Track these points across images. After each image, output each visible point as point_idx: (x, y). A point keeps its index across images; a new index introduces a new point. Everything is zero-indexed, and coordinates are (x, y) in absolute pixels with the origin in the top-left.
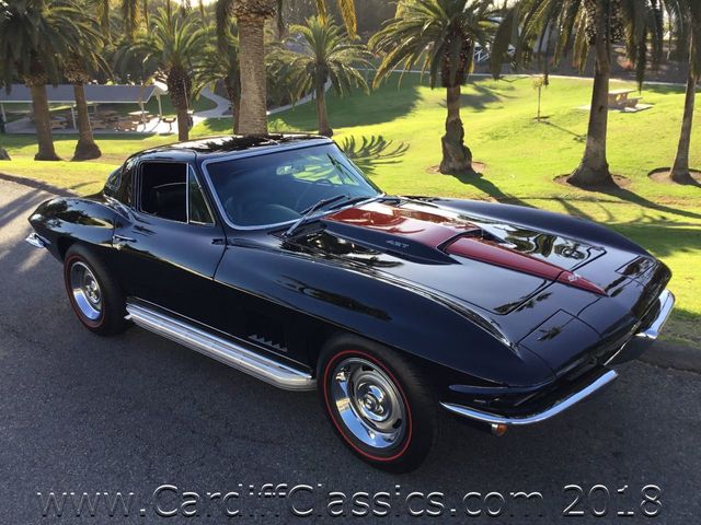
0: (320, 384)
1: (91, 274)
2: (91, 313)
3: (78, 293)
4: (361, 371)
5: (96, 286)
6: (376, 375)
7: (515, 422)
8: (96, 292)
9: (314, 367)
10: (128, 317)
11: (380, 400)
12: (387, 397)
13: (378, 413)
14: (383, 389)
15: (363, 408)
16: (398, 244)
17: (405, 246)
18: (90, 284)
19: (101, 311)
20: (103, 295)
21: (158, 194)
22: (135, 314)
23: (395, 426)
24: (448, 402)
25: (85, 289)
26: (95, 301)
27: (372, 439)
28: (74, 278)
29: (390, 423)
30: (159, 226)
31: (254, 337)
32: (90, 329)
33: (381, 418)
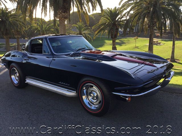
0: (78, 94)
1: (17, 71)
2: (16, 82)
3: (13, 77)
4: (90, 88)
5: (18, 75)
6: (95, 88)
7: (132, 95)
8: (18, 76)
9: (77, 89)
10: (26, 82)
11: (95, 96)
12: (97, 95)
13: (94, 100)
14: (96, 93)
15: (90, 98)
16: (100, 56)
17: (102, 57)
18: (16, 74)
19: (19, 82)
20: (19, 77)
22: (29, 81)
23: (99, 103)
24: (114, 92)
25: (15, 75)
26: (17, 79)
27: (93, 107)
28: (12, 72)
30: (37, 56)
31: (60, 83)
32: (15, 86)
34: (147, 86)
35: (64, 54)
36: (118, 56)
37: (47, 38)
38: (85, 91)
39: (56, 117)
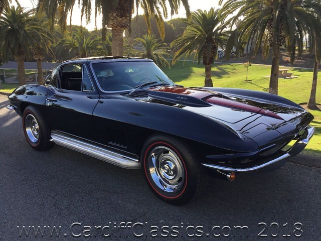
0: (142, 165)
1: (36, 121)
2: (34, 139)
3: (28, 130)
4: (163, 154)
5: (37, 127)
6: (171, 155)
7: (238, 170)
8: (37, 130)
9: (139, 156)
10: (51, 140)
11: (172, 168)
12: (176, 167)
13: (170, 175)
14: (174, 163)
15: (163, 172)
17: (186, 98)
18: (34, 125)
19: (39, 139)
20: (40, 131)
21: (69, 82)
22: (56, 138)
23: (179, 181)
24: (205, 163)
25: (32, 128)
26: (36, 134)
27: (168, 189)
28: (27, 122)
29: (176, 180)
30: (71, 95)
31: (111, 143)
32: (33, 147)
33: (172, 177)
34: (265, 154)
35: (119, 93)
36: (214, 98)
37: (89, 62)
38: (154, 159)
39: (103, 204)
